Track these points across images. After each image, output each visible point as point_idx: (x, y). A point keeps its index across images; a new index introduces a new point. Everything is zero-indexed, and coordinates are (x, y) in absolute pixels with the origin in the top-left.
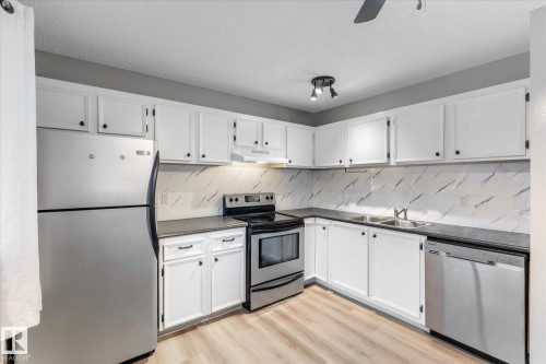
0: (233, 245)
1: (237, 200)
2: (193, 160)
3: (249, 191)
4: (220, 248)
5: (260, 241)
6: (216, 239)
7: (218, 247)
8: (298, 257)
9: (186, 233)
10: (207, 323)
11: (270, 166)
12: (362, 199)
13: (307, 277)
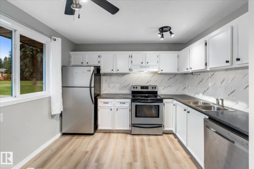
0: (124, 105)
1: (136, 88)
2: (115, 72)
3: (144, 84)
4: (119, 105)
5: (136, 105)
6: (117, 102)
7: (118, 105)
8: (158, 117)
9: (106, 98)
10: (115, 133)
11: (156, 73)
12: (205, 91)
13: (166, 129)
